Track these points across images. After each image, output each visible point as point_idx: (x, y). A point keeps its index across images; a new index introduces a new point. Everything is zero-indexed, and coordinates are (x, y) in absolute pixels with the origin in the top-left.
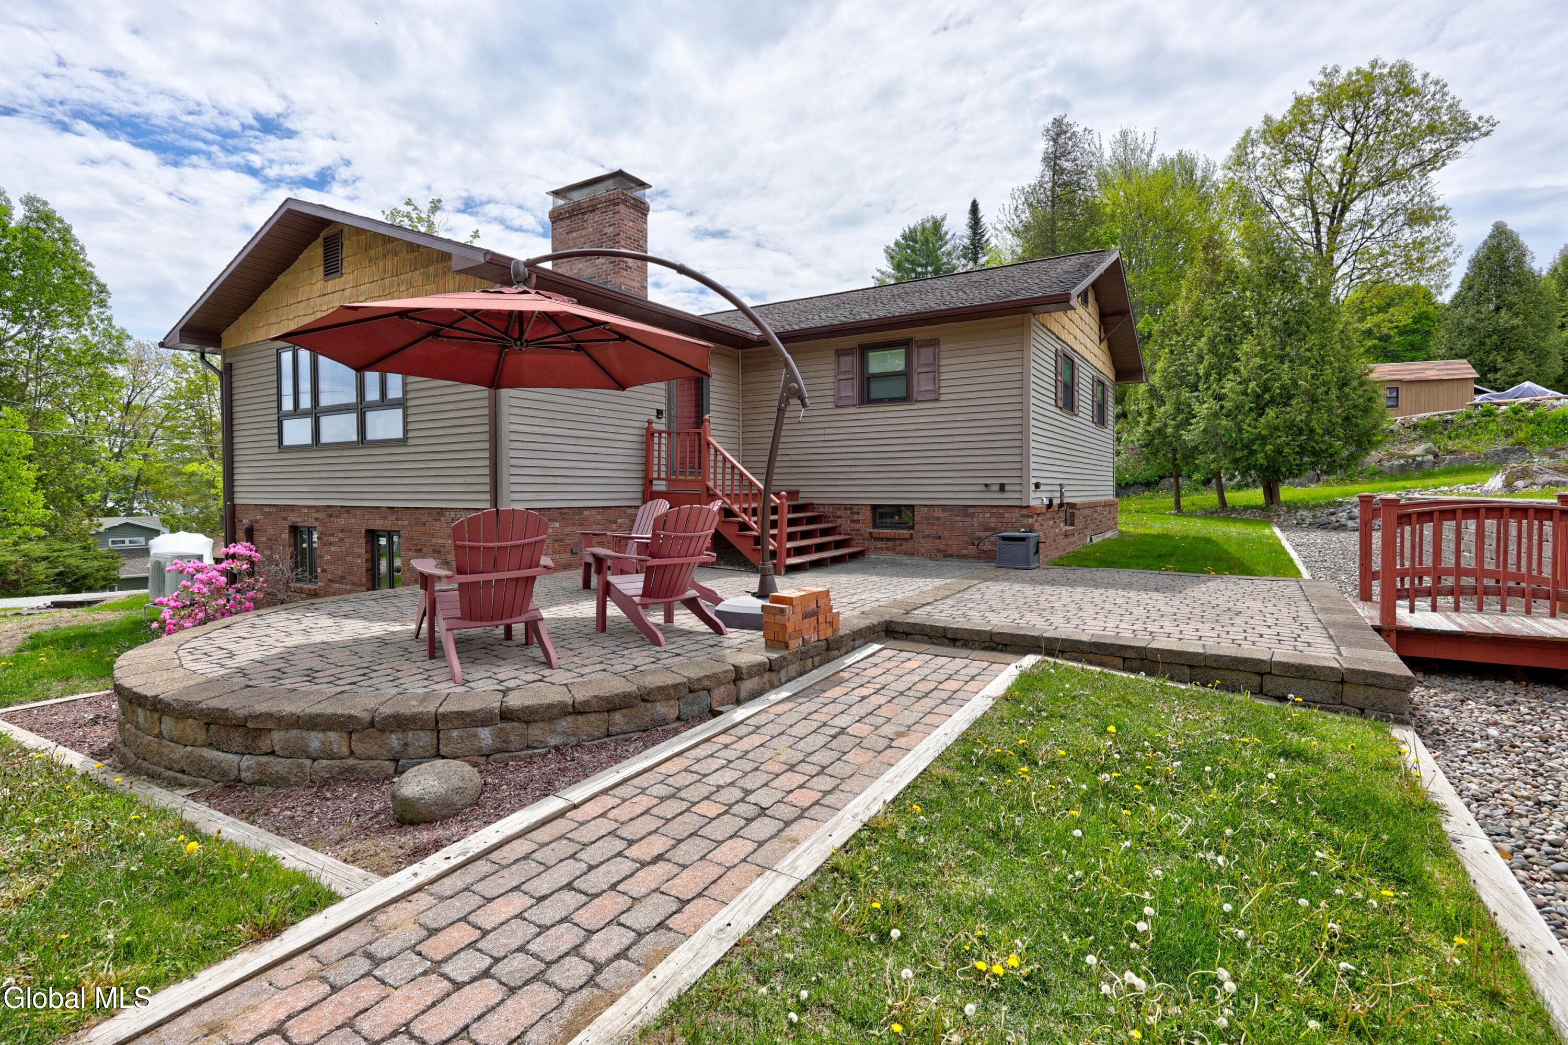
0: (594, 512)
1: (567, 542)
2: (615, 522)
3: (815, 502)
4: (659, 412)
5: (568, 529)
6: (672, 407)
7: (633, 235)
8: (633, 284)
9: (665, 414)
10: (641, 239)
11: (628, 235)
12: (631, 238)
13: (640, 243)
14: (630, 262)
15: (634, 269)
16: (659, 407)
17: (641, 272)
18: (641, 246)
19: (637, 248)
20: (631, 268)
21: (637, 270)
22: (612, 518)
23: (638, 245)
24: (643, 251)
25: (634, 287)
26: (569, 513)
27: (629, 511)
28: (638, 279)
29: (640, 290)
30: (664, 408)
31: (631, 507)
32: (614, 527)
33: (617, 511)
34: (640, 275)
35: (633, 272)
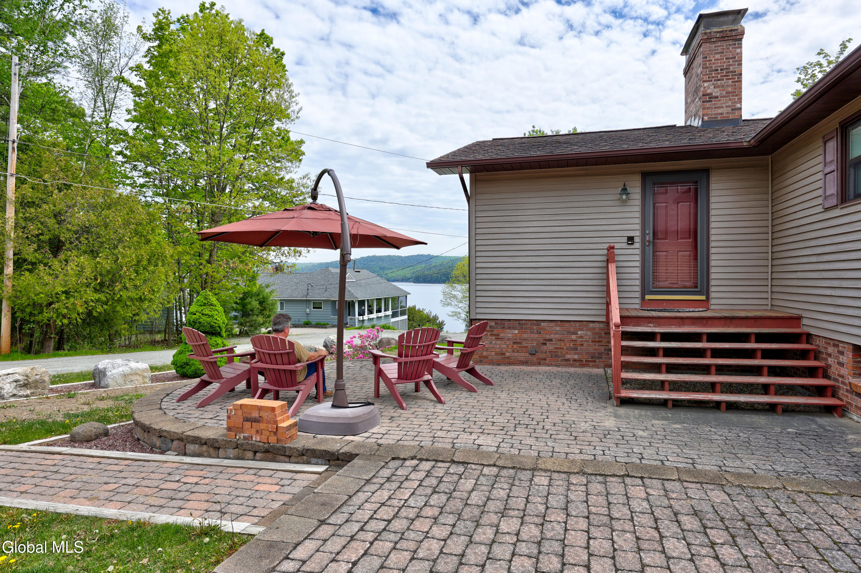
0: (552, 324)
1: (524, 344)
2: (576, 334)
3: (813, 331)
4: (631, 240)
5: (525, 336)
6: (648, 232)
7: (720, 66)
8: (720, 111)
9: (637, 240)
10: (732, 65)
11: (713, 68)
12: (717, 70)
13: (731, 69)
14: (716, 92)
15: (721, 97)
16: (631, 234)
17: (733, 96)
18: (732, 72)
19: (726, 76)
20: (717, 97)
21: (726, 97)
22: (572, 330)
23: (728, 72)
24: (736, 75)
25: (721, 114)
26: (527, 324)
27: (591, 325)
28: (727, 105)
29: (731, 113)
30: (636, 235)
31: (594, 322)
32: (574, 337)
33: (577, 324)
34: (730, 100)
35: (719, 100)
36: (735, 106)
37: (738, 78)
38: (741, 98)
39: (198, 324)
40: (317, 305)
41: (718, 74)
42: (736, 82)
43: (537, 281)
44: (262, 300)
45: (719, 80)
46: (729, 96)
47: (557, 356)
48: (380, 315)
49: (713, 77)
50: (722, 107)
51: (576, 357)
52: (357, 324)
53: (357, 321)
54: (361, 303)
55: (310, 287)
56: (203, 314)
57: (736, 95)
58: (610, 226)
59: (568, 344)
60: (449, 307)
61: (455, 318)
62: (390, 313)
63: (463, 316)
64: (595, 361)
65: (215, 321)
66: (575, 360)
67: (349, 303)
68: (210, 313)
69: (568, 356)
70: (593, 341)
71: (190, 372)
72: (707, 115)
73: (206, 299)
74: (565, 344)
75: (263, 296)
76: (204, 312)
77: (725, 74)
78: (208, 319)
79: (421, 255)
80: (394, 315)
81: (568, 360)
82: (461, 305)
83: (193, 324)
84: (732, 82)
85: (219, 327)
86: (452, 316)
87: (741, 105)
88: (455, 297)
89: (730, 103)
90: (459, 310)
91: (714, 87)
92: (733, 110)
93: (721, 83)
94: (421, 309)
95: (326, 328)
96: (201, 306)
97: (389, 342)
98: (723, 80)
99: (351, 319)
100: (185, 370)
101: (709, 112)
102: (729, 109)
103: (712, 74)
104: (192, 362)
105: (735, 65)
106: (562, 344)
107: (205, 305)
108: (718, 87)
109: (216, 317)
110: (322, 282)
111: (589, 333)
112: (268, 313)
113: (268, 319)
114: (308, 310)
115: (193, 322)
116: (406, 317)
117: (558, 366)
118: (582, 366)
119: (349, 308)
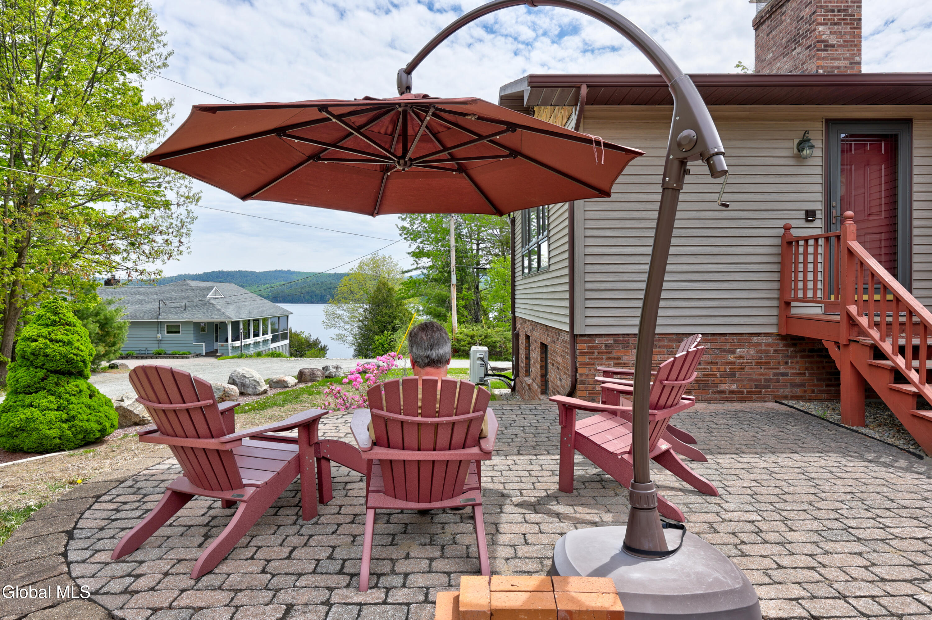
2: (733, 353)
4: (810, 215)
6: (834, 204)
7: (837, 6)
8: (837, 64)
9: (819, 215)
10: (850, 7)
11: (829, 8)
12: (833, 11)
13: (850, 12)
14: (833, 40)
15: (839, 46)
16: (810, 207)
17: (851, 46)
18: (851, 15)
19: (844, 20)
20: (833, 46)
21: (843, 46)
22: (728, 347)
23: (845, 15)
24: (854, 20)
25: (839, 68)
26: (663, 340)
27: (755, 339)
28: (845, 56)
29: (849, 68)
30: (817, 206)
31: (758, 334)
32: (730, 357)
33: (736, 338)
34: (848, 50)
35: (836, 50)
36: (853, 59)
37: (857, 24)
38: (860, 50)
39: (41, 358)
40: (174, 329)
41: (835, 16)
42: (855, 28)
43: (677, 275)
44: (104, 322)
45: (835, 24)
46: (847, 46)
47: (706, 387)
48: (258, 339)
49: (829, 20)
50: (839, 59)
51: (734, 387)
52: (230, 351)
53: (230, 348)
54: (236, 325)
55: (162, 305)
56: (51, 340)
57: (855, 46)
58: (781, 195)
59: (722, 369)
60: (333, 328)
61: (340, 341)
62: (269, 336)
63: (351, 339)
64: (761, 392)
65: (76, 351)
66: (732, 392)
67: (217, 325)
68: (65, 338)
69: (723, 387)
70: (757, 363)
71: (27, 444)
72: (822, 68)
73: (56, 314)
74: (718, 369)
75: (105, 316)
76: (53, 336)
77: (842, 17)
78: (63, 349)
79: (280, 271)
80: (275, 339)
81: (722, 392)
82: (347, 326)
83: (32, 358)
84: (851, 28)
85: (84, 361)
86: (337, 340)
87: (861, 58)
88: (339, 317)
89: (848, 55)
90: (345, 332)
91: (830, 32)
92: (851, 63)
93: (838, 28)
94: (299, 332)
95: (187, 358)
96: (47, 325)
97: (314, 374)
98: (840, 24)
99: (222, 345)
100: (17, 441)
101: (824, 63)
102: (847, 62)
103: (827, 16)
104: (32, 425)
105: (853, 7)
106: (715, 369)
107: (54, 323)
108: (835, 33)
109: (77, 344)
110: (179, 299)
111: (752, 351)
112: (112, 339)
113: (113, 348)
114: (159, 335)
115: (33, 354)
116: (287, 342)
117: (709, 401)
118: (742, 400)
119: (217, 331)
